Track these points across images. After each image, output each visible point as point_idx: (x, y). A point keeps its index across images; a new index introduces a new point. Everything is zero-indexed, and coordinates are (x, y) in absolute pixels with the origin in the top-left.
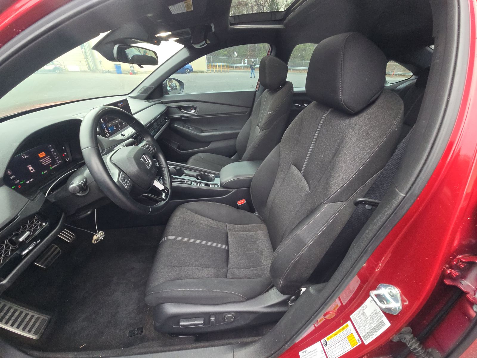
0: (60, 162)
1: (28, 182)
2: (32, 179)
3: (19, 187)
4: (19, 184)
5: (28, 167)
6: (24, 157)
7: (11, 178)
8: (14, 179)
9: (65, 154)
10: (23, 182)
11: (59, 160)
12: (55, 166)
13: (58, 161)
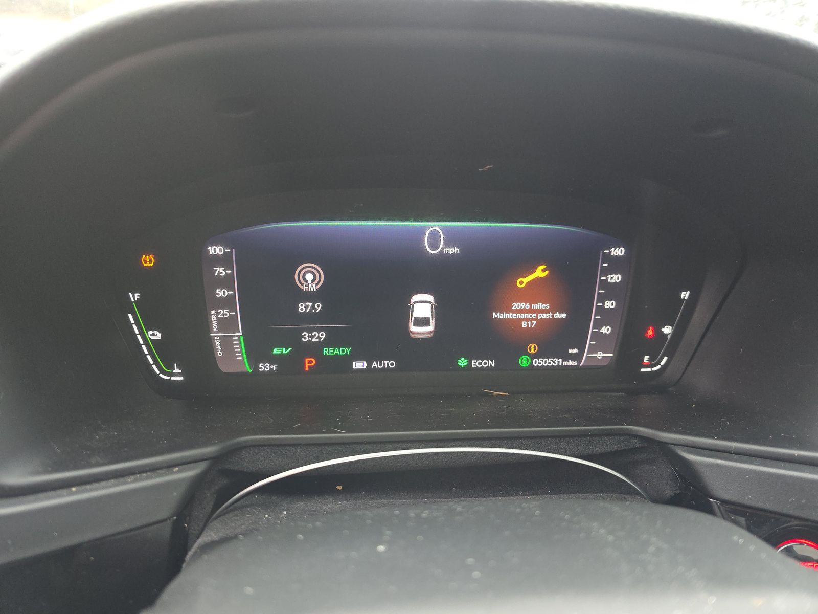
0: (600, 355)
1: (359, 365)
2: (391, 364)
3: (309, 363)
4: (314, 349)
5: (415, 298)
6: (434, 245)
7: (301, 308)
8: (310, 318)
9: (667, 330)
10: (337, 351)
11: (601, 342)
12: (558, 362)
13: (593, 349)
